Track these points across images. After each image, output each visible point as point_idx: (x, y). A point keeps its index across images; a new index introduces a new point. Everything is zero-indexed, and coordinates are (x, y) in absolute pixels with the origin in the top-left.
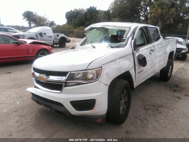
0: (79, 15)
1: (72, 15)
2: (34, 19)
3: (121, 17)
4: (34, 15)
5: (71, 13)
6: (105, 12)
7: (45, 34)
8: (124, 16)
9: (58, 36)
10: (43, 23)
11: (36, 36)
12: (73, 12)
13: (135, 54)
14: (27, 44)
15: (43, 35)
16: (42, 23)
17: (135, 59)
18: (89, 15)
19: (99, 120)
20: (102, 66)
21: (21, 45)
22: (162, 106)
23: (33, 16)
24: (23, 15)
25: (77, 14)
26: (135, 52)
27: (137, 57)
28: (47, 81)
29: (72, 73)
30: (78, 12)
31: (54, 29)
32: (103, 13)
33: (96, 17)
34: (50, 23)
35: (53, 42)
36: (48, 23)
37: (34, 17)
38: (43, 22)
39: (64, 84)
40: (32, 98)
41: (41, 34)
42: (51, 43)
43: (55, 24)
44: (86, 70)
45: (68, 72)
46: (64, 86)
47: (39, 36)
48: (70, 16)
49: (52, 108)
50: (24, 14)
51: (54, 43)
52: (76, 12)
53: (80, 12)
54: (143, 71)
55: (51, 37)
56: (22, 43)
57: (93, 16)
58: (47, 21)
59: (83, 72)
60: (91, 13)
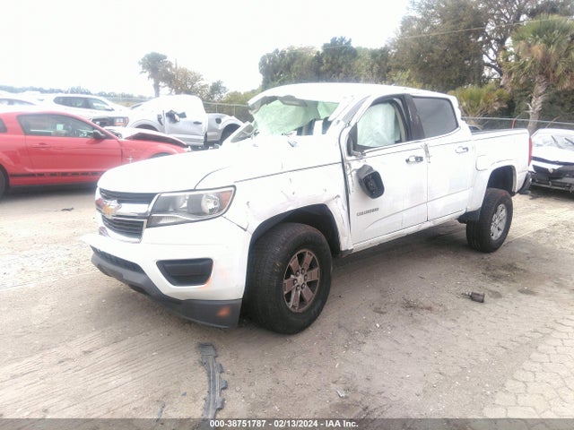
0: (297, 62)
1: (278, 61)
2: (168, 73)
3: (420, 69)
4: (170, 65)
5: (275, 57)
6: (374, 54)
7: (183, 115)
8: (431, 65)
9: (219, 121)
10: (192, 87)
11: (159, 120)
12: (282, 54)
13: (349, 164)
14: (122, 140)
15: (177, 117)
16: (190, 87)
17: (349, 177)
18: (327, 62)
19: (224, 313)
20: (236, 184)
21: (107, 141)
22: (429, 309)
23: (167, 66)
24: (140, 63)
25: (291, 58)
26: (348, 158)
27: (354, 173)
28: (117, 216)
29: (163, 195)
30: (295, 54)
31: (222, 102)
32: (367, 56)
33: (350, 67)
34: (211, 85)
35: (203, 138)
36: (206, 86)
37: (169, 70)
38: (192, 84)
39: (145, 221)
40: (93, 261)
41: (171, 116)
42: (199, 140)
43: (225, 88)
44: (195, 190)
45: (156, 194)
46: (145, 225)
47: (166, 121)
48: (273, 65)
49: (124, 277)
50: (143, 60)
51: (208, 140)
52: (289, 55)
53: (302, 54)
54: (377, 209)
55: (200, 123)
56: (108, 137)
57: (340, 67)
58: (202, 79)
59: (190, 196)
60: (333, 58)
